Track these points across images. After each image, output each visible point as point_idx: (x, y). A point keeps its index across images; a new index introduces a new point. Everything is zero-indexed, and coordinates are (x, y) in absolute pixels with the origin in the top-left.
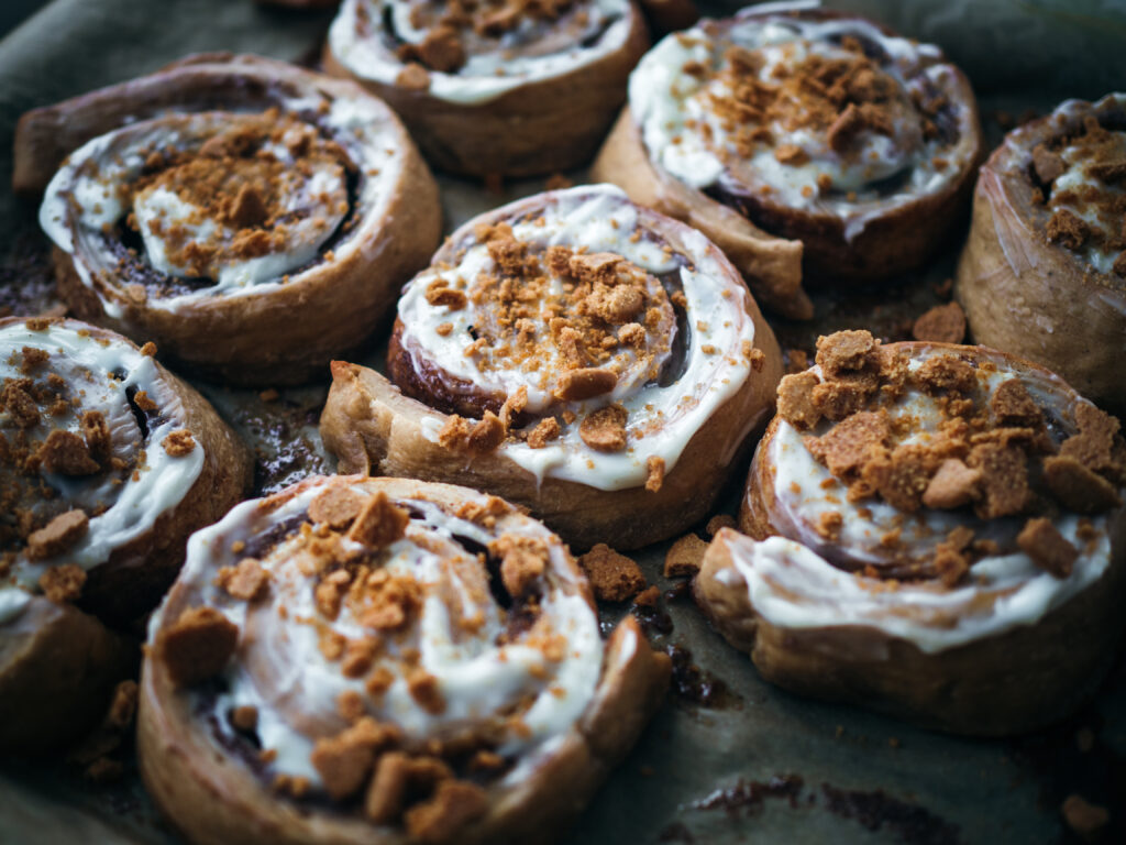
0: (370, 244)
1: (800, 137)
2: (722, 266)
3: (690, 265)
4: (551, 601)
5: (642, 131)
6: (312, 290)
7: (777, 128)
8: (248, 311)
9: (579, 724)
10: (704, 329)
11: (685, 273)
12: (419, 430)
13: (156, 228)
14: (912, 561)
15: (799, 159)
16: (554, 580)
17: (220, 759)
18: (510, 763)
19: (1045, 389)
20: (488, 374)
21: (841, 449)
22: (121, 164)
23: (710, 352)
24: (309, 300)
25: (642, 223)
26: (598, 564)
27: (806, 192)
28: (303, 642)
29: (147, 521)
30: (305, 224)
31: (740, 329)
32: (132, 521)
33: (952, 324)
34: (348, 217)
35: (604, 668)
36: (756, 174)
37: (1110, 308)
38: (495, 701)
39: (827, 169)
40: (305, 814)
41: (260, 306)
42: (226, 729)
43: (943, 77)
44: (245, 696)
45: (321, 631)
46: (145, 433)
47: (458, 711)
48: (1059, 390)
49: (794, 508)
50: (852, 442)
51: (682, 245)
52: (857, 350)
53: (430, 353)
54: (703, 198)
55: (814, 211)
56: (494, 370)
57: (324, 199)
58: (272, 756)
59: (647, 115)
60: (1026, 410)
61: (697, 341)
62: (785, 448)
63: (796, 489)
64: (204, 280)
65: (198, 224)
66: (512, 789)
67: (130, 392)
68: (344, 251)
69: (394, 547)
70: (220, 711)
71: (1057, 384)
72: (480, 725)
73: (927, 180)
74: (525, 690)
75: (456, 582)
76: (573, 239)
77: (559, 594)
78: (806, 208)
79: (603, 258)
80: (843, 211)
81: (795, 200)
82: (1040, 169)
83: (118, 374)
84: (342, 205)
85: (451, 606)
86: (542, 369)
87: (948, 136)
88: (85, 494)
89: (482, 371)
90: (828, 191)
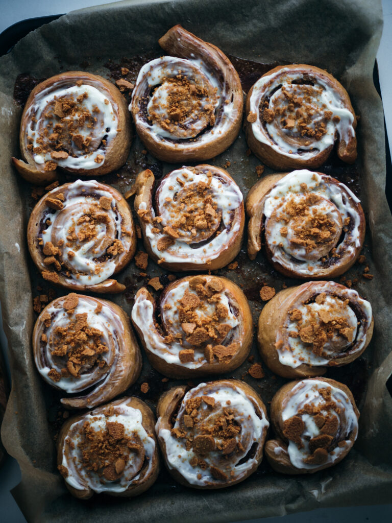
0: (187, 151)
1: (290, 231)
2: (232, 238)
3: (229, 230)
4: (111, 261)
5: (275, 187)
6: (165, 148)
7: (291, 223)
8: (149, 139)
9: (86, 286)
10: (211, 245)
11: (225, 231)
12: (140, 203)
13: (154, 101)
14: (169, 328)
15: (284, 235)
16: (117, 258)
17: (37, 225)
18: (71, 278)
19: (239, 332)
20: (164, 208)
21: (187, 299)
22: (172, 71)
23: (205, 252)
24: (162, 149)
25: (236, 210)
26: (142, 257)
27: (274, 242)
28: (69, 224)
29: (78, 167)
30: (183, 131)
31: (214, 254)
32: (76, 165)
33: (268, 296)
34: (193, 138)
35: (102, 283)
36: (273, 226)
37: (276, 337)
38: (80, 268)
39: (286, 244)
40: (37, 248)
41: (151, 141)
42: (44, 221)
43: (349, 252)
44: (53, 218)
45: (74, 224)
46: (99, 148)
47: (73, 264)
48: (241, 336)
49: (169, 297)
50: (190, 300)
51: (234, 224)
52: (215, 288)
53: (161, 191)
54: (261, 216)
55: (271, 248)
56: (166, 208)
57: (194, 130)
58: (44, 233)
59: (280, 185)
60: (222, 333)
61: (206, 247)
62: (183, 286)
63: (173, 295)
64: (150, 123)
65: (163, 109)
66: (66, 282)
67: (106, 136)
68: (181, 147)
69: (102, 224)
70: (48, 216)
71: (242, 335)
72: (73, 269)
73: (304, 269)
74: (86, 272)
75: (102, 243)
76: (218, 199)
77: (114, 261)
78: (270, 245)
79: (211, 212)
80: (277, 254)
81: (270, 241)
82: (318, 297)
83: (108, 130)
84: (195, 135)
85: (95, 246)
86: (173, 219)
87: (325, 265)
88: (75, 150)
89: (164, 206)
90: (280, 247)
